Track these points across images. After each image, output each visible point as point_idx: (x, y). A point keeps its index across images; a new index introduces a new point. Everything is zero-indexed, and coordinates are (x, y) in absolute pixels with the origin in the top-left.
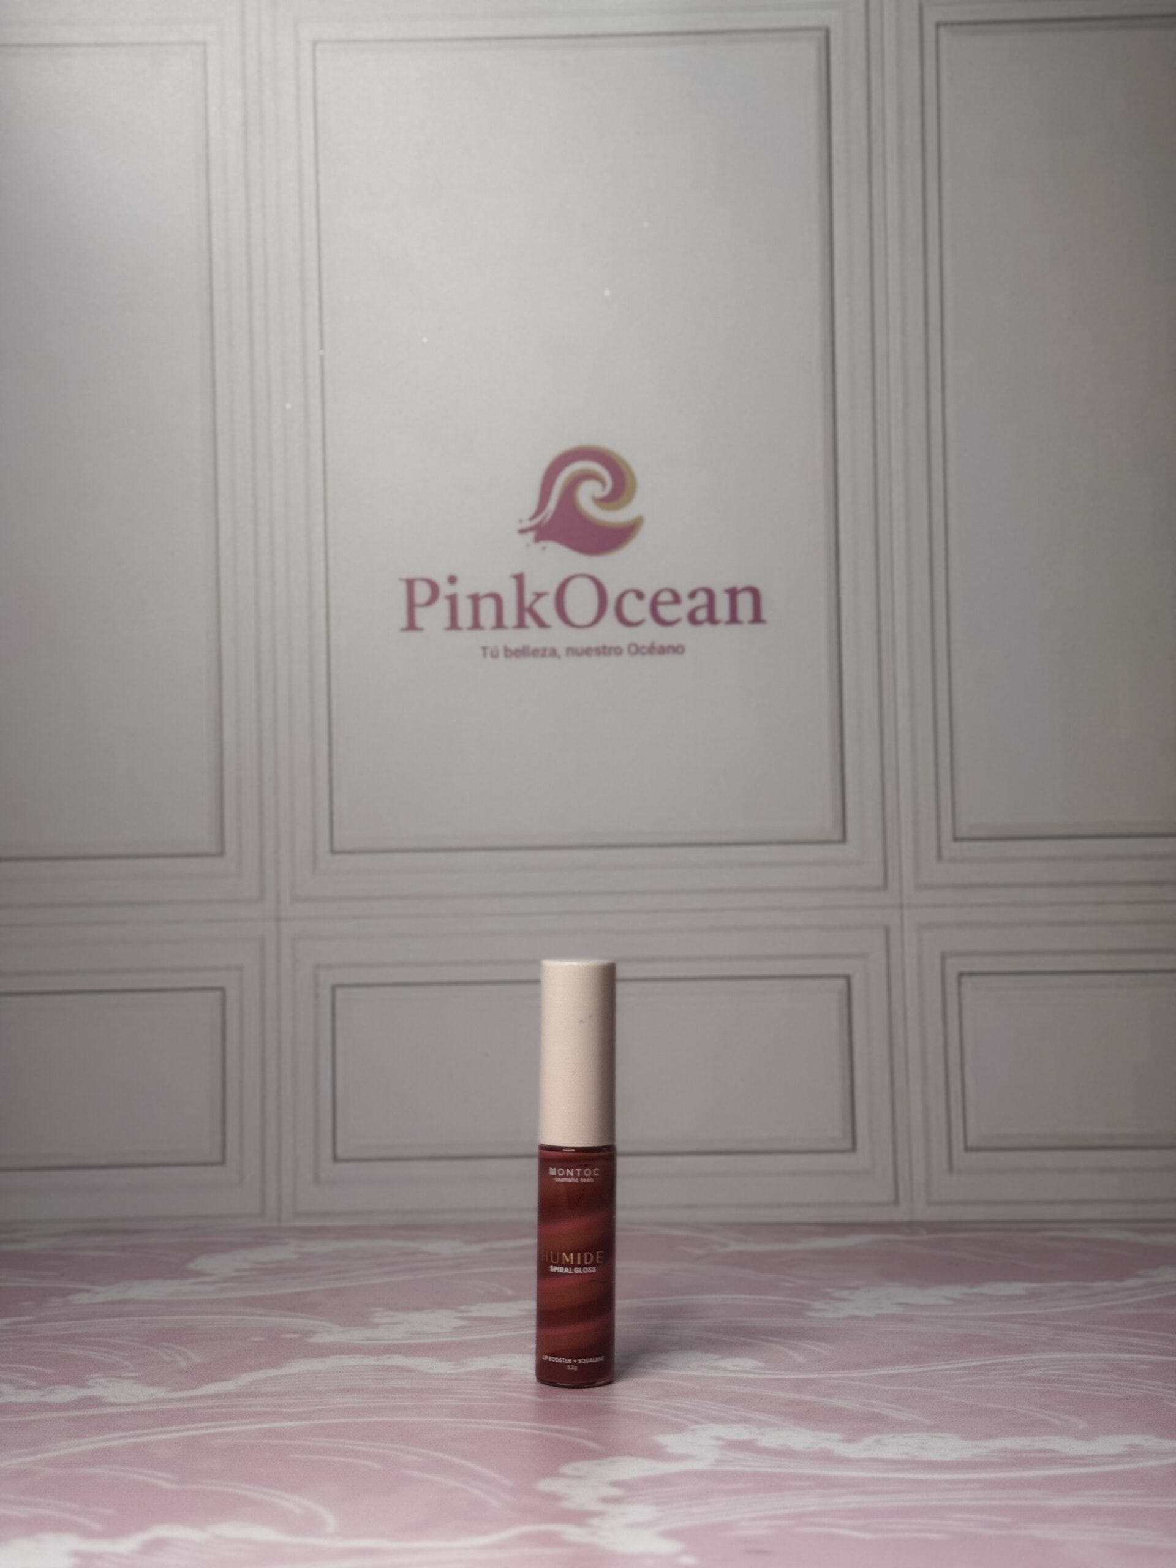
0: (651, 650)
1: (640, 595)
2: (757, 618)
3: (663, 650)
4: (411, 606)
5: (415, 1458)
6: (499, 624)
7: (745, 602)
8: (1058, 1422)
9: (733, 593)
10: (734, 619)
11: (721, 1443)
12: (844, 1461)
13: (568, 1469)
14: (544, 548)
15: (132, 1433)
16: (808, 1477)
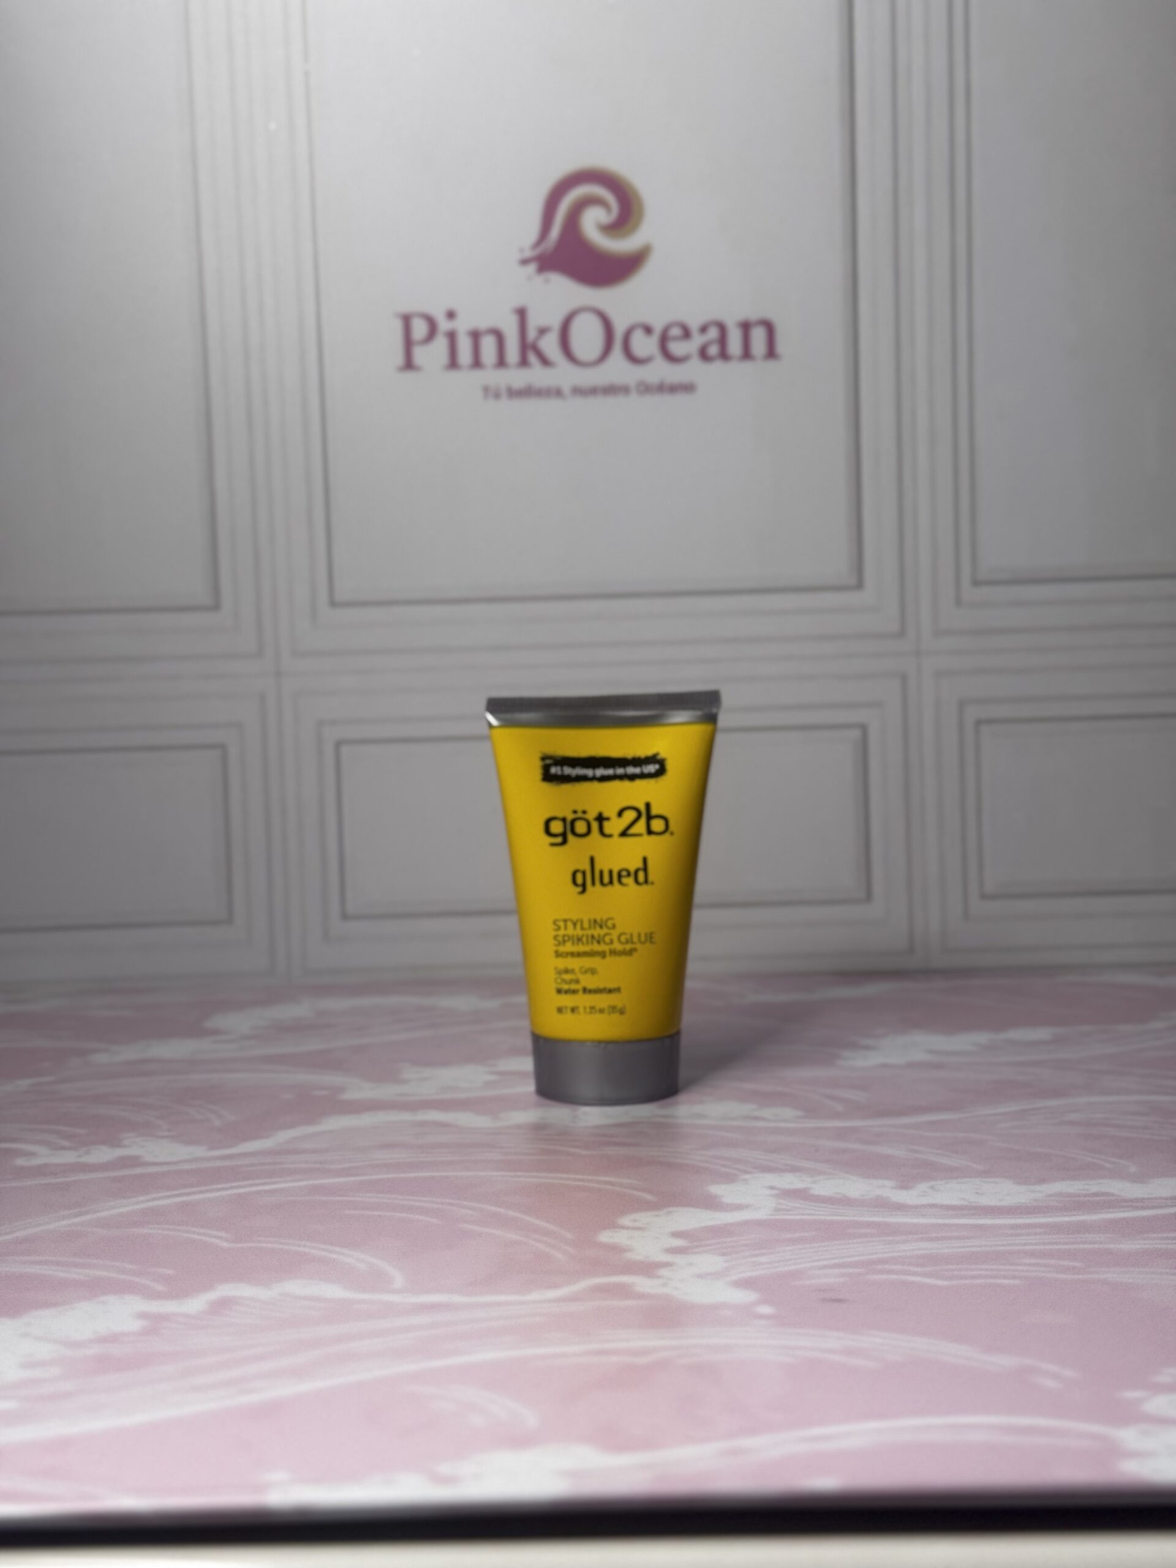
0: (663, 388)
1: (648, 330)
2: (771, 353)
3: (673, 389)
4: (408, 343)
5: (469, 1212)
6: (501, 362)
7: (758, 336)
8: (1108, 1165)
9: (746, 327)
10: (747, 354)
11: (775, 1192)
12: (901, 1208)
13: (626, 1221)
14: (547, 281)
15: (176, 1192)
16: (869, 1225)
